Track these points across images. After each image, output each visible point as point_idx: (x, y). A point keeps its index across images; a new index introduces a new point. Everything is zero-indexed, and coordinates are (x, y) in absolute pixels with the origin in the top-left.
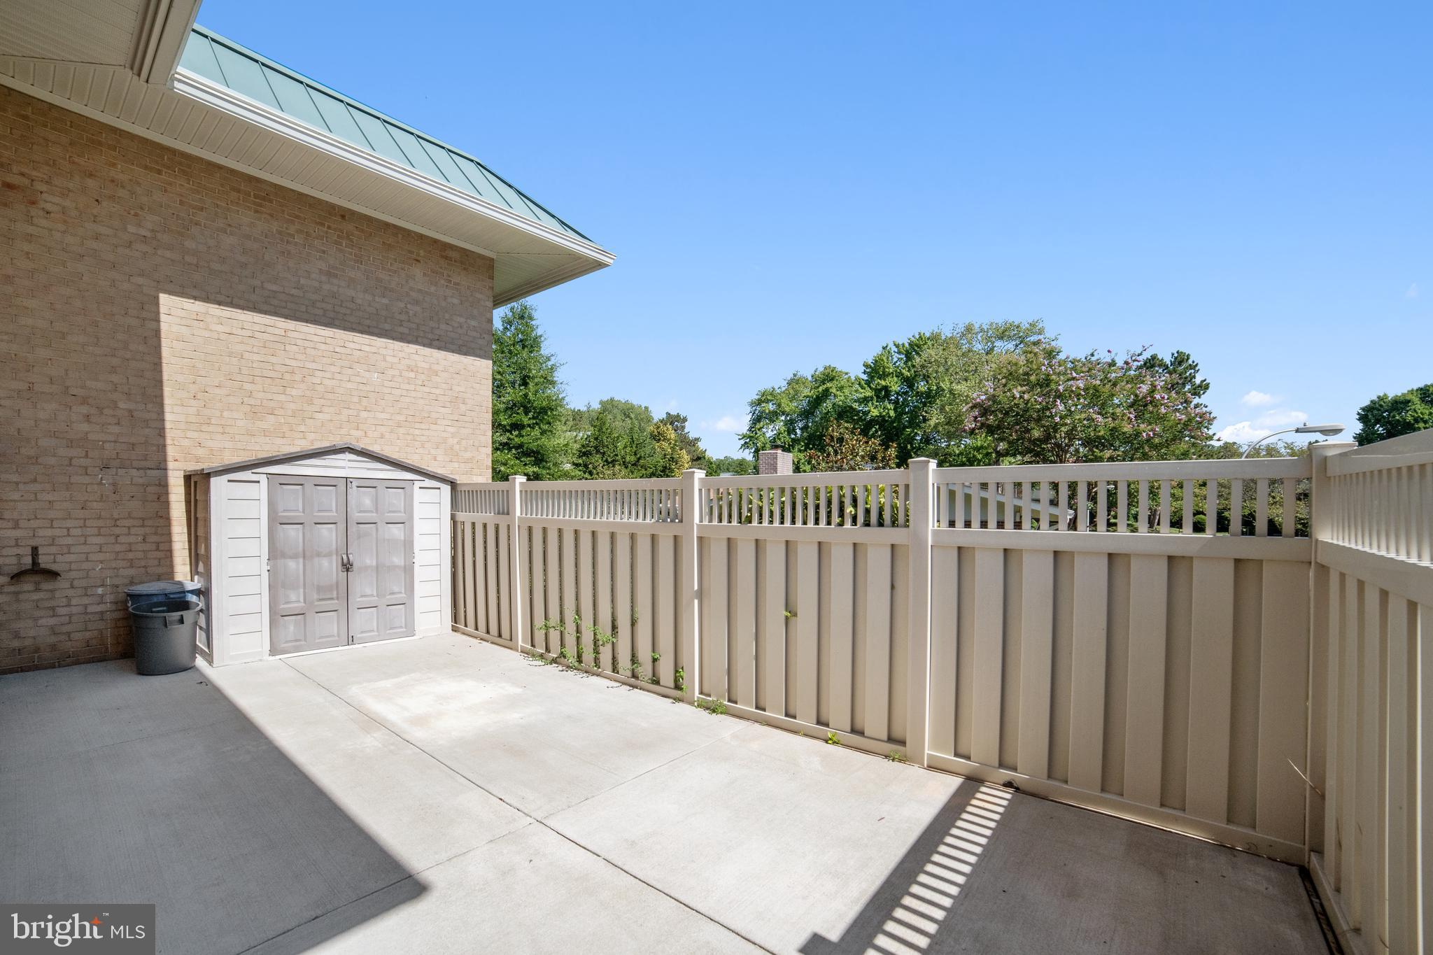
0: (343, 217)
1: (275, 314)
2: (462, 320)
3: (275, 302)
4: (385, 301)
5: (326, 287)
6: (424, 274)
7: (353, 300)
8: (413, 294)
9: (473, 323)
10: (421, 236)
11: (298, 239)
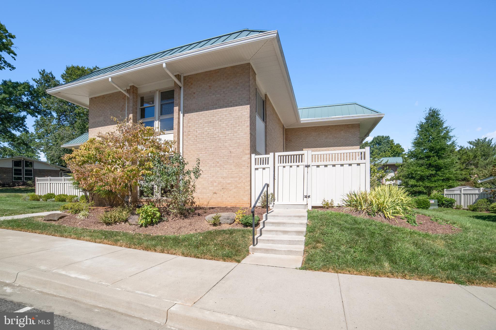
0: (328, 127)
1: (318, 147)
2: (352, 139)
3: (318, 145)
4: (336, 140)
5: (326, 140)
6: (344, 132)
7: (330, 141)
8: (342, 137)
9: (355, 139)
10: (343, 125)
11: (321, 134)
